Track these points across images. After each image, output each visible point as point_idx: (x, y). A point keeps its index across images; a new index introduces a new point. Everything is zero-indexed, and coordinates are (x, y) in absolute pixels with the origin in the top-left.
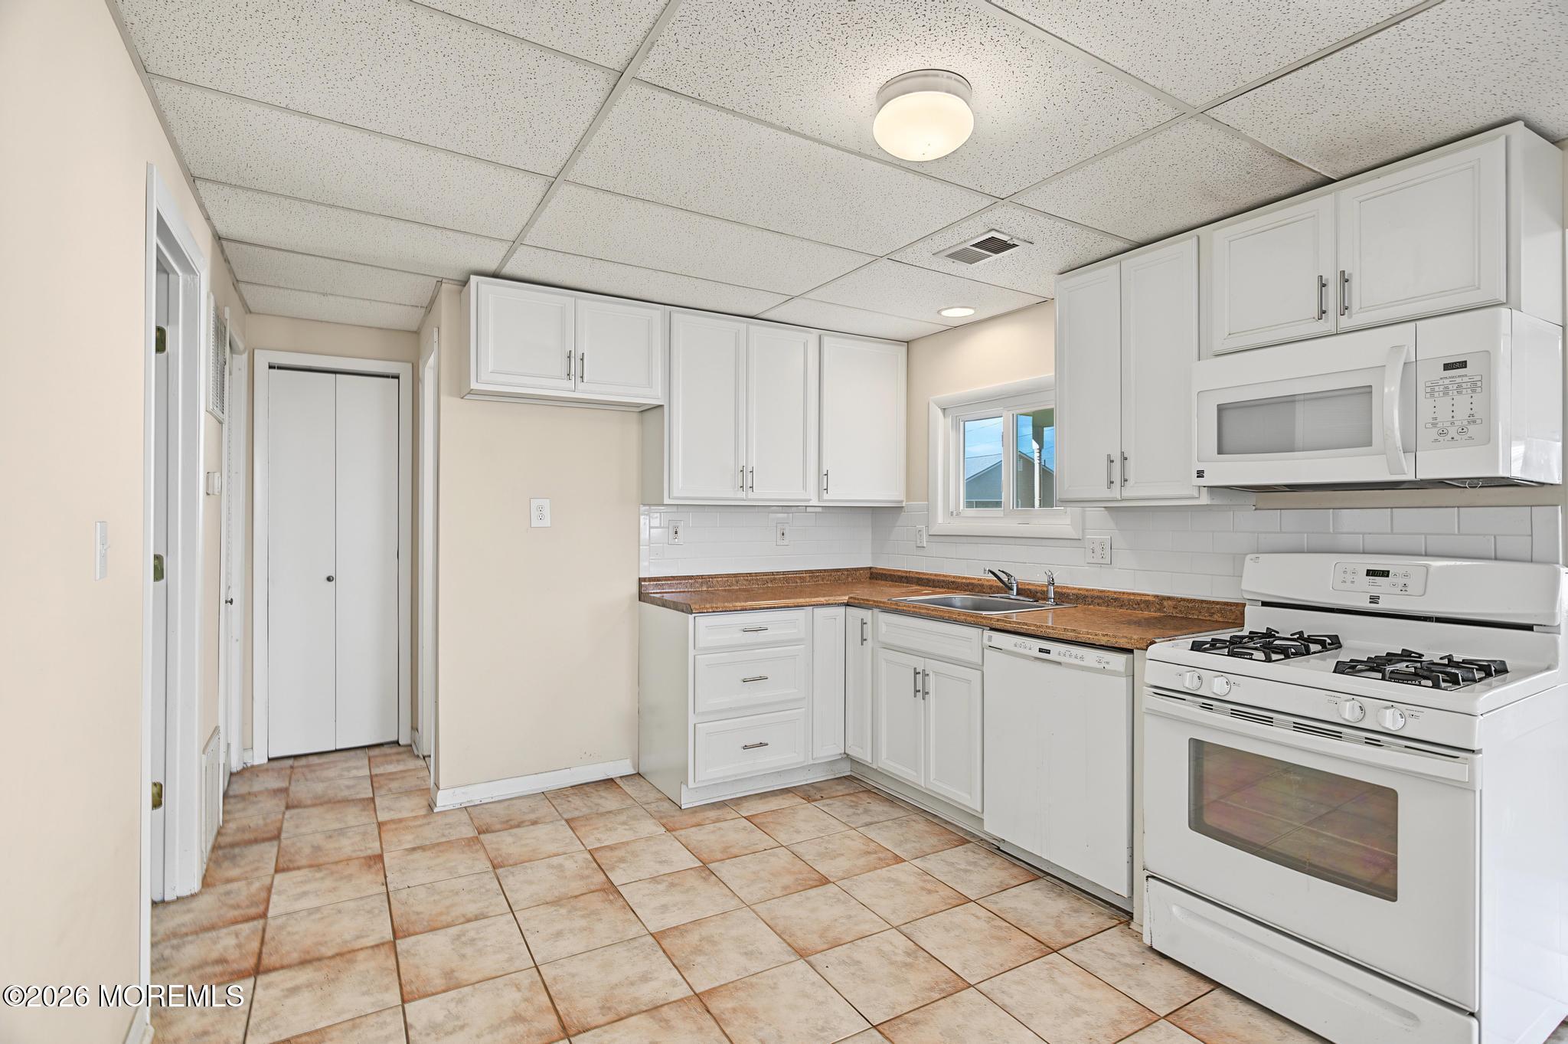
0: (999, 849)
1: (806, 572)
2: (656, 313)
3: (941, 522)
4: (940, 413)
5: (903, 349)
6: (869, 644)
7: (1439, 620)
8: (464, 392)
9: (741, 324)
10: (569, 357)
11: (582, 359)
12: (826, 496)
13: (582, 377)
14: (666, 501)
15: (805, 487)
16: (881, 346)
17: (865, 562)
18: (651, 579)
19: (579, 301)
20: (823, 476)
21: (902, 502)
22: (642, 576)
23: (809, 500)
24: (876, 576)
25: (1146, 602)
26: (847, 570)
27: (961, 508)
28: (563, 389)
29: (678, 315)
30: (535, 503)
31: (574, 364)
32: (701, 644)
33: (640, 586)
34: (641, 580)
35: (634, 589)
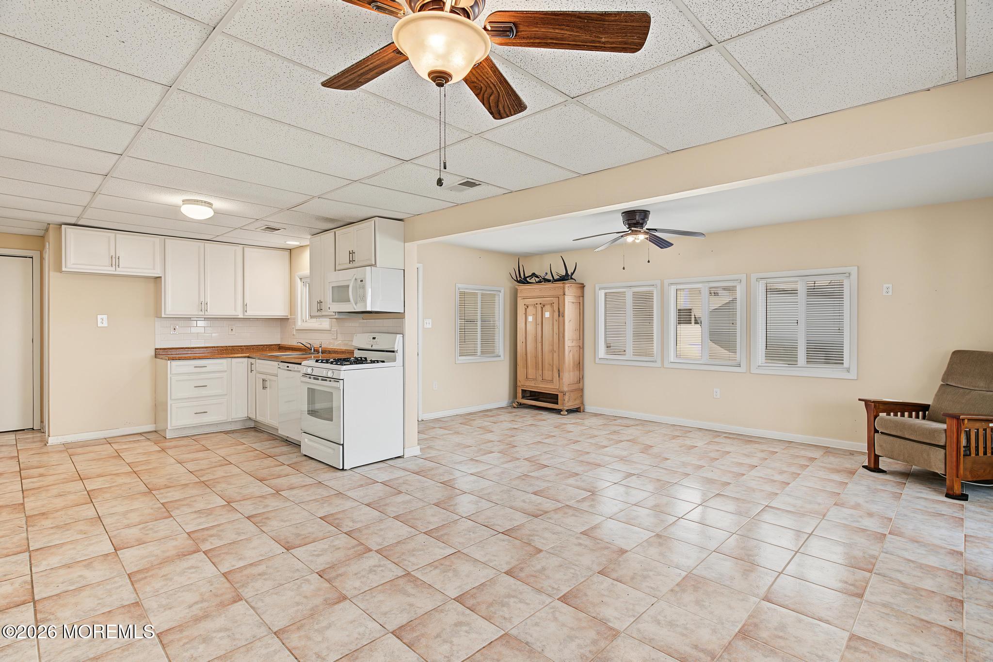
0: (287, 440)
1: (244, 346)
2: (157, 239)
3: (300, 324)
4: (299, 280)
5: (287, 253)
6: (254, 372)
7: (387, 351)
8: (61, 271)
9: (201, 244)
10: (112, 258)
11: (119, 258)
12: (246, 314)
13: (119, 266)
14: (163, 316)
15: (235, 310)
16: (278, 251)
17: (277, 341)
18: (160, 349)
19: (118, 235)
20: (245, 306)
21: (288, 316)
22: (157, 347)
23: (238, 315)
24: (281, 348)
25: (343, 352)
26: (267, 345)
27: (307, 318)
28: (111, 270)
29: (169, 241)
30: (99, 317)
31: (115, 260)
32: (173, 372)
33: (156, 352)
34: (156, 349)
35: (153, 353)
